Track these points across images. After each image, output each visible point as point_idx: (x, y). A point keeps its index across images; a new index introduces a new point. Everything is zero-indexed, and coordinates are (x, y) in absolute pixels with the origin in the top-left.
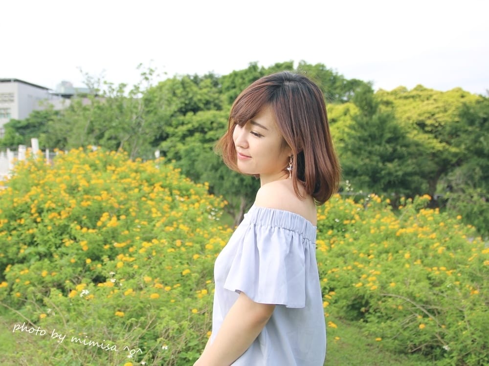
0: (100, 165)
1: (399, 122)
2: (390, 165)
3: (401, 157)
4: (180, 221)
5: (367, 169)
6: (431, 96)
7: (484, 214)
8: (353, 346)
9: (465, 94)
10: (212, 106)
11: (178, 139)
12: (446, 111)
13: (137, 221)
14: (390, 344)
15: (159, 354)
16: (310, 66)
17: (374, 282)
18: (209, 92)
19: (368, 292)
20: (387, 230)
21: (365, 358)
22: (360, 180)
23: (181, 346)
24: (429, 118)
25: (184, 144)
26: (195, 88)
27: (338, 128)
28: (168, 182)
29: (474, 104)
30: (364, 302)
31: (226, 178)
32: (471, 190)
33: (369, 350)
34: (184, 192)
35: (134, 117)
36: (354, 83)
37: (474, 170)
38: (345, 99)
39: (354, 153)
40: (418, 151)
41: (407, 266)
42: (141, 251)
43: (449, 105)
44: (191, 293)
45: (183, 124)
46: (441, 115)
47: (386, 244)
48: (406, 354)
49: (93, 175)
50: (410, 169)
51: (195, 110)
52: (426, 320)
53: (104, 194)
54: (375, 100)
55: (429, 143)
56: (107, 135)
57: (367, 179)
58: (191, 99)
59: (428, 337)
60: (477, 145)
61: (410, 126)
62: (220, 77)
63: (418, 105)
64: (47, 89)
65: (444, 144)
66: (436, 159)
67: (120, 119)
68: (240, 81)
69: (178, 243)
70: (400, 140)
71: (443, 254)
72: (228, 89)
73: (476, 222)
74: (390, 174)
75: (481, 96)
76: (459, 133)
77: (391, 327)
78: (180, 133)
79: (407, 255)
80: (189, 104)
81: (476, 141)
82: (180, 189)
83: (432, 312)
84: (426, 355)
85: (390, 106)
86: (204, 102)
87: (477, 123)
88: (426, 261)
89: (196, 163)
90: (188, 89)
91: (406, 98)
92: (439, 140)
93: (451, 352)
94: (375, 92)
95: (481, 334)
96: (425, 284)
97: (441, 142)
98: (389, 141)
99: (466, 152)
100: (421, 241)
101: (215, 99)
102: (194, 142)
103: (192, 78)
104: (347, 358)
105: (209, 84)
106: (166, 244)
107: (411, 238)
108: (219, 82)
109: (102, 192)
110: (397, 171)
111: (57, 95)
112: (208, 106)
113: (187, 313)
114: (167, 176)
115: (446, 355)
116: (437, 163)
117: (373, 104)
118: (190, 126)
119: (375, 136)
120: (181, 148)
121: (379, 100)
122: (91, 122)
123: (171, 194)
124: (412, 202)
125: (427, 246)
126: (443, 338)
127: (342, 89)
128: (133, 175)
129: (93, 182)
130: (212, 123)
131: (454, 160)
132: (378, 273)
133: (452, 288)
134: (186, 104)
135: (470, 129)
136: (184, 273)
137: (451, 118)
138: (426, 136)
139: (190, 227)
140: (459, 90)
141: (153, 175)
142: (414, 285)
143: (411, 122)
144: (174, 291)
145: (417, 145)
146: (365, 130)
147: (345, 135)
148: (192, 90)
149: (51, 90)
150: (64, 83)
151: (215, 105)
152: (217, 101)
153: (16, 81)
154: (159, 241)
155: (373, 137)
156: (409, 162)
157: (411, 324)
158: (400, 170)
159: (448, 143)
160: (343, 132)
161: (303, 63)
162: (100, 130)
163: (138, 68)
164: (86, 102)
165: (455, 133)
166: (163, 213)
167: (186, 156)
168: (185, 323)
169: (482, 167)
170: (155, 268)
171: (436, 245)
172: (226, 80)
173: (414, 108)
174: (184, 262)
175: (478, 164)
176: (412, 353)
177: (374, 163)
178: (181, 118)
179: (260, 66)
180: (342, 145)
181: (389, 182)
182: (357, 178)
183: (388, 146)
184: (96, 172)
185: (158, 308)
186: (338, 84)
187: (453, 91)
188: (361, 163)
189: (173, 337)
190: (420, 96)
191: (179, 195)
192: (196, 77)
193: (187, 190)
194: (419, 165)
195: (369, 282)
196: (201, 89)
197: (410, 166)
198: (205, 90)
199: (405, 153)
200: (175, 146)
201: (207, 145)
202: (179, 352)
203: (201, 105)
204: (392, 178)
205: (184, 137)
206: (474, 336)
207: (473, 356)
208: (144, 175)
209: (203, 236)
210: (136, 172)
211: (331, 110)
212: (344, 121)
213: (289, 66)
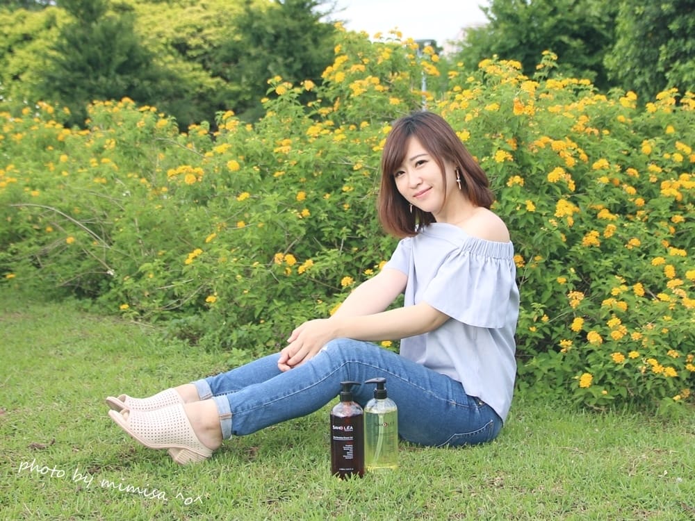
12: (220, 23)
24: (193, 35)
27: (35, 52)
29: (264, 14)
43: (226, 14)
46: (213, 30)
55: (195, 77)
61: (161, 47)
63: (176, 13)
65: (218, 79)
66: (205, 103)
70: (142, 69)
76: (239, 57)
85: (127, 13)
87: (265, 42)
91: (156, 1)
92: (210, 73)
97: (213, 76)
98: (122, 70)
117: (95, 7)
119: (98, 61)
135: (253, 51)
138: (189, 65)
143: (163, 40)
145: (172, 78)
146: (80, 51)
147: (49, 63)
155: (94, 64)
159: (227, 79)
160: (46, 56)
165: (234, 56)
173: (169, 17)
183: (118, 78)
199: (149, 90)
211: (22, 20)
212: (46, 38)
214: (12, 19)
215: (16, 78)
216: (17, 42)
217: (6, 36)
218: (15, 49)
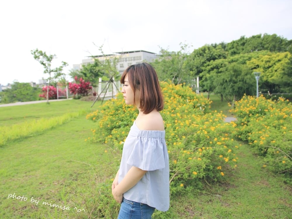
10: (222, 57)
11: (207, 72)
16: (269, 36)
18: (220, 51)
25: (209, 74)
26: (214, 50)
27: (281, 64)
31: (226, 88)
38: (287, 49)
45: (208, 65)
51: (214, 59)
62: (227, 44)
68: (236, 45)
72: (230, 49)
78: (208, 70)
80: (212, 56)
86: (218, 55)
89: (214, 83)
101: (223, 54)
102: (213, 73)
103: (214, 45)
105: (221, 47)
108: (226, 46)
111: (159, 56)
112: (220, 57)
118: (212, 66)
120: (208, 75)
127: (285, 45)
130: (222, 64)
132: (268, 136)
134: (210, 57)
147: (285, 67)
148: (212, 50)
149: (156, 54)
152: (224, 55)
153: (142, 51)
161: (266, 35)
172: (229, 45)
178: (208, 63)
179: (245, 37)
180: (283, 72)
186: (283, 43)
196: (216, 50)
198: (218, 50)
200: (205, 75)
201: (219, 74)
203: (217, 57)
205: (209, 71)
211: (278, 56)
212: (285, 60)
213: (259, 37)
214: (275, 55)
215: (276, 71)
216: (277, 62)
217: (274, 60)
218: (276, 63)
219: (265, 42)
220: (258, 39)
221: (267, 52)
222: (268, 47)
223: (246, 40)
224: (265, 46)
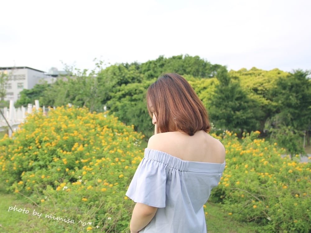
0: (73, 116)
1: (242, 88)
2: (238, 113)
3: (244, 109)
4: (118, 147)
5: (224, 115)
6: (261, 73)
7: (293, 141)
8: (216, 217)
9: (280, 72)
10: (136, 80)
11: (117, 99)
12: (269, 82)
13: (94, 147)
14: (236, 217)
15: (106, 222)
16: (191, 58)
17: (227, 181)
18: (134, 73)
19: (224, 187)
20: (235, 151)
21: (222, 225)
22: (220, 122)
23: (119, 217)
24: (260, 86)
25: (120, 102)
26: (126, 71)
27: (207, 92)
28: (111, 125)
29: (286, 78)
30: (222, 192)
31: (144, 121)
32: (285, 127)
33: (225, 220)
34: (120, 131)
35: (92, 88)
36: (216, 67)
37: (287, 115)
38: (211, 75)
39: (217, 106)
40: (254, 105)
41: (246, 172)
42: (96, 165)
43: (271, 78)
44: (124, 188)
45: (119, 91)
46: (267, 84)
47: (235, 159)
48: (246, 222)
49: (70, 122)
50: (249, 115)
51: (126, 83)
52: (257, 203)
53: (76, 132)
54: (228, 77)
55: (260, 100)
56: (77, 98)
57: (224, 121)
58: (124, 77)
59: (258, 213)
60: (288, 101)
61: (249, 90)
62: (141, 64)
63: (253, 79)
64: (43, 72)
65: (269, 101)
66: (264, 109)
67: (84, 89)
68: (154, 66)
69: (117, 159)
70: (243, 99)
71: (267, 165)
72: (145, 71)
73: (288, 145)
74: (238, 118)
75: (289, 73)
76: (277, 94)
77: (237, 207)
78: (118, 96)
79: (246, 166)
80: (123, 79)
81: (287, 98)
82: (118, 129)
83: (261, 198)
84: (258, 222)
85: (237, 79)
86: (131, 78)
87: (287, 89)
88: (257, 169)
89: (127, 113)
90: (122, 71)
91: (246, 75)
92: (266, 99)
93: (272, 221)
94: (228, 72)
95: (289, 211)
96: (256, 182)
97: (267, 100)
98: (237, 99)
99: (282, 105)
100: (254, 157)
101: (137, 77)
102: (126, 101)
103: (125, 65)
104: (212, 224)
105: (134, 68)
106: (110, 160)
107: (248, 156)
108: (140, 67)
109: (74, 131)
110: (242, 116)
111: (49, 75)
112: (134, 81)
113: (121, 199)
114: (110, 122)
115: (269, 223)
116: (265, 111)
117: (227, 79)
118: (123, 92)
119: (229, 96)
120: (118, 104)
121: (231, 76)
122: (68, 91)
123: (113, 132)
124: (250, 135)
125: (258, 160)
126: (267, 213)
127: (209, 70)
128: (92, 121)
129: (69, 126)
130: (136, 90)
131: (275, 110)
132: (230, 176)
133: (272, 185)
134: (121, 80)
135: (283, 92)
136: (120, 176)
137: (272, 86)
138: (258, 96)
139: (123, 151)
140: (277, 69)
141: (102, 121)
142: (250, 183)
143: (249, 88)
144: (114, 187)
145: (253, 101)
146: (223, 93)
147: (212, 96)
148: (124, 71)
149: (46, 72)
150: (53, 69)
151: (138, 80)
152: (139, 78)
153: (27, 68)
154: (106, 158)
155: (227, 97)
156: (249, 111)
157: (249, 205)
158: (244, 116)
159: (271, 100)
160: (211, 94)
161: (187, 56)
162: (73, 95)
163: (94, 60)
164: (65, 80)
165: (275, 94)
166: (108, 143)
167: (121, 109)
168: (121, 205)
169: (291, 113)
170: (104, 174)
171: (262, 160)
172: (144, 66)
173: (251, 80)
174: (120, 170)
175: (289, 112)
176: (250, 222)
177: (228, 112)
178: (118, 87)
179: (164, 57)
180: (210, 102)
181: (238, 123)
182: (219, 121)
183: (237, 102)
184: (71, 119)
185: (106, 196)
186: (207, 67)
187: (273, 70)
188: (221, 112)
189: (114, 212)
190: (254, 74)
191: (118, 132)
192: (127, 64)
193: (122, 129)
194: (254, 113)
195: (224, 182)
196: (129, 71)
197: (249, 113)
198: (132, 72)
199: (247, 106)
200: (115, 103)
201: (133, 103)
202: (118, 221)
203: (130, 80)
204: (239, 121)
205: (120, 98)
206: (285, 212)
207: (284, 223)
208: (98, 121)
209: (130, 156)
210: (93, 119)
211: (203, 82)
212: (211, 88)
213: (180, 58)
214: (200, 82)
216: (202, 89)
217: (199, 88)
218: (202, 91)
219: (187, 64)
220: (178, 60)
221: (190, 77)
222: (191, 71)
223: (165, 61)
224: (187, 70)
